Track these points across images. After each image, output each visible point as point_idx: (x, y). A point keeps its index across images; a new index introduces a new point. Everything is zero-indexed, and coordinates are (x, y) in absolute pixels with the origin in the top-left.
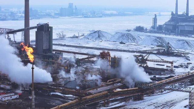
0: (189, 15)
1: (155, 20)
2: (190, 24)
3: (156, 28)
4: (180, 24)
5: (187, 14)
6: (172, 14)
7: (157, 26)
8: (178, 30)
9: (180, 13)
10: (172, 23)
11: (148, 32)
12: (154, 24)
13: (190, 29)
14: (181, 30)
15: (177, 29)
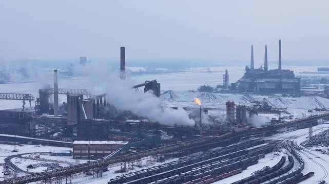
0: (268, 70)
1: (226, 77)
2: (271, 80)
3: (227, 87)
4: (258, 80)
5: (266, 68)
6: (247, 69)
7: (230, 84)
8: (257, 88)
9: (256, 67)
10: (248, 80)
11: (219, 92)
12: (226, 82)
13: (272, 87)
14: (260, 89)
15: (255, 88)
